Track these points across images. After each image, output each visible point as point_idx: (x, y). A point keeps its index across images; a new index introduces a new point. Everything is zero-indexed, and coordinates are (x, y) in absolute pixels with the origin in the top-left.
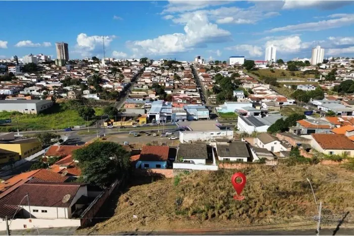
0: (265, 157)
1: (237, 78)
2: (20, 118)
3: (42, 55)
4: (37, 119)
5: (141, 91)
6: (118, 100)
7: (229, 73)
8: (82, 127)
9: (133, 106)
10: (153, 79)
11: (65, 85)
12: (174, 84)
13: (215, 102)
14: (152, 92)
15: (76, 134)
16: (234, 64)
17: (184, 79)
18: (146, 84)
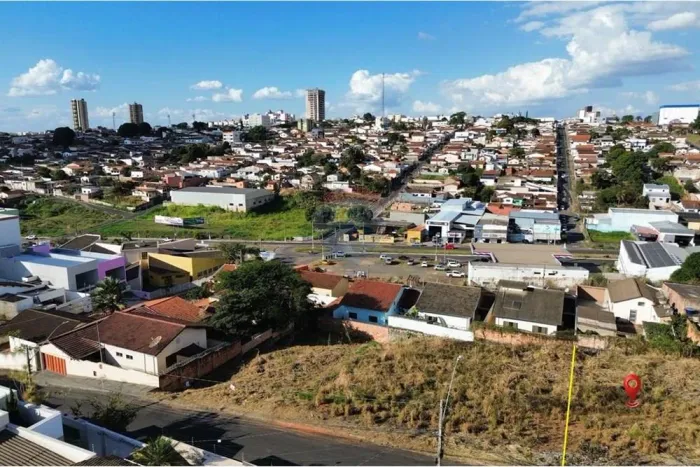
0: (594, 330)
1: (663, 156)
2: (221, 218)
3: (282, 112)
4: (244, 220)
5: (433, 178)
6: (383, 196)
7: (648, 143)
8: (306, 238)
9: (408, 206)
10: (463, 155)
11: (301, 165)
12: (505, 167)
13: (590, 208)
14: (453, 181)
15: (293, 250)
16: (667, 122)
17: (531, 156)
18: (447, 164)
